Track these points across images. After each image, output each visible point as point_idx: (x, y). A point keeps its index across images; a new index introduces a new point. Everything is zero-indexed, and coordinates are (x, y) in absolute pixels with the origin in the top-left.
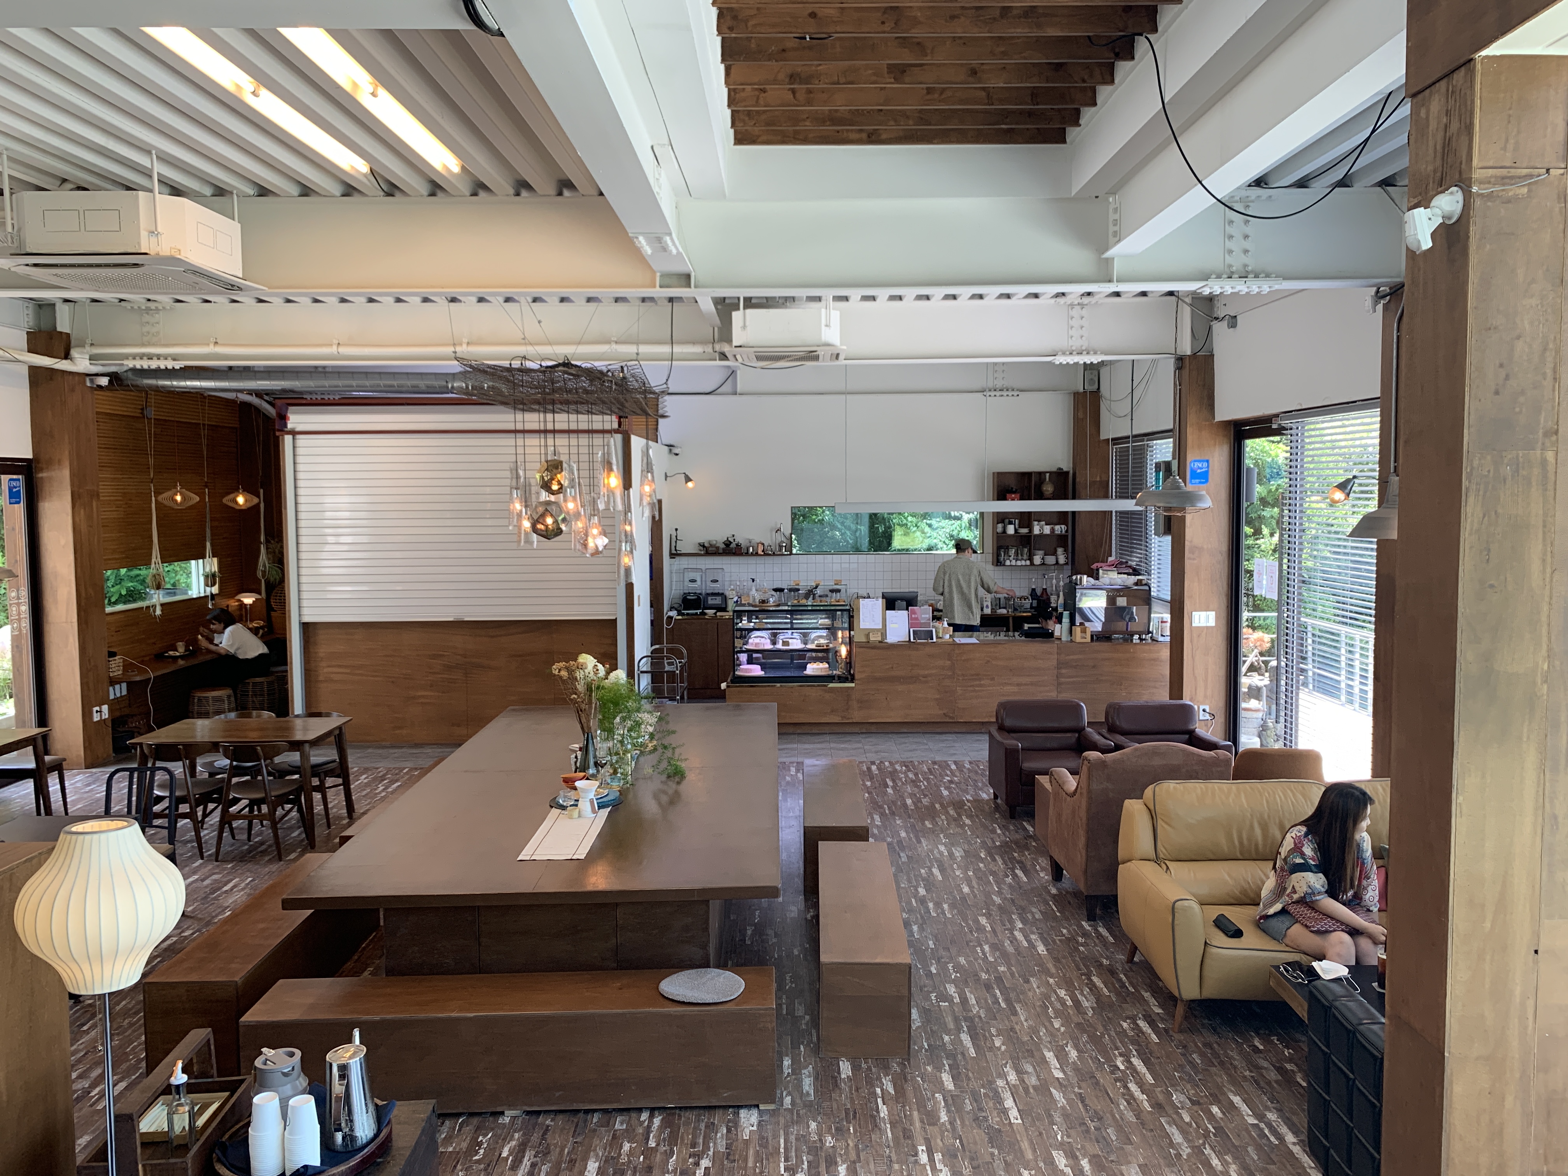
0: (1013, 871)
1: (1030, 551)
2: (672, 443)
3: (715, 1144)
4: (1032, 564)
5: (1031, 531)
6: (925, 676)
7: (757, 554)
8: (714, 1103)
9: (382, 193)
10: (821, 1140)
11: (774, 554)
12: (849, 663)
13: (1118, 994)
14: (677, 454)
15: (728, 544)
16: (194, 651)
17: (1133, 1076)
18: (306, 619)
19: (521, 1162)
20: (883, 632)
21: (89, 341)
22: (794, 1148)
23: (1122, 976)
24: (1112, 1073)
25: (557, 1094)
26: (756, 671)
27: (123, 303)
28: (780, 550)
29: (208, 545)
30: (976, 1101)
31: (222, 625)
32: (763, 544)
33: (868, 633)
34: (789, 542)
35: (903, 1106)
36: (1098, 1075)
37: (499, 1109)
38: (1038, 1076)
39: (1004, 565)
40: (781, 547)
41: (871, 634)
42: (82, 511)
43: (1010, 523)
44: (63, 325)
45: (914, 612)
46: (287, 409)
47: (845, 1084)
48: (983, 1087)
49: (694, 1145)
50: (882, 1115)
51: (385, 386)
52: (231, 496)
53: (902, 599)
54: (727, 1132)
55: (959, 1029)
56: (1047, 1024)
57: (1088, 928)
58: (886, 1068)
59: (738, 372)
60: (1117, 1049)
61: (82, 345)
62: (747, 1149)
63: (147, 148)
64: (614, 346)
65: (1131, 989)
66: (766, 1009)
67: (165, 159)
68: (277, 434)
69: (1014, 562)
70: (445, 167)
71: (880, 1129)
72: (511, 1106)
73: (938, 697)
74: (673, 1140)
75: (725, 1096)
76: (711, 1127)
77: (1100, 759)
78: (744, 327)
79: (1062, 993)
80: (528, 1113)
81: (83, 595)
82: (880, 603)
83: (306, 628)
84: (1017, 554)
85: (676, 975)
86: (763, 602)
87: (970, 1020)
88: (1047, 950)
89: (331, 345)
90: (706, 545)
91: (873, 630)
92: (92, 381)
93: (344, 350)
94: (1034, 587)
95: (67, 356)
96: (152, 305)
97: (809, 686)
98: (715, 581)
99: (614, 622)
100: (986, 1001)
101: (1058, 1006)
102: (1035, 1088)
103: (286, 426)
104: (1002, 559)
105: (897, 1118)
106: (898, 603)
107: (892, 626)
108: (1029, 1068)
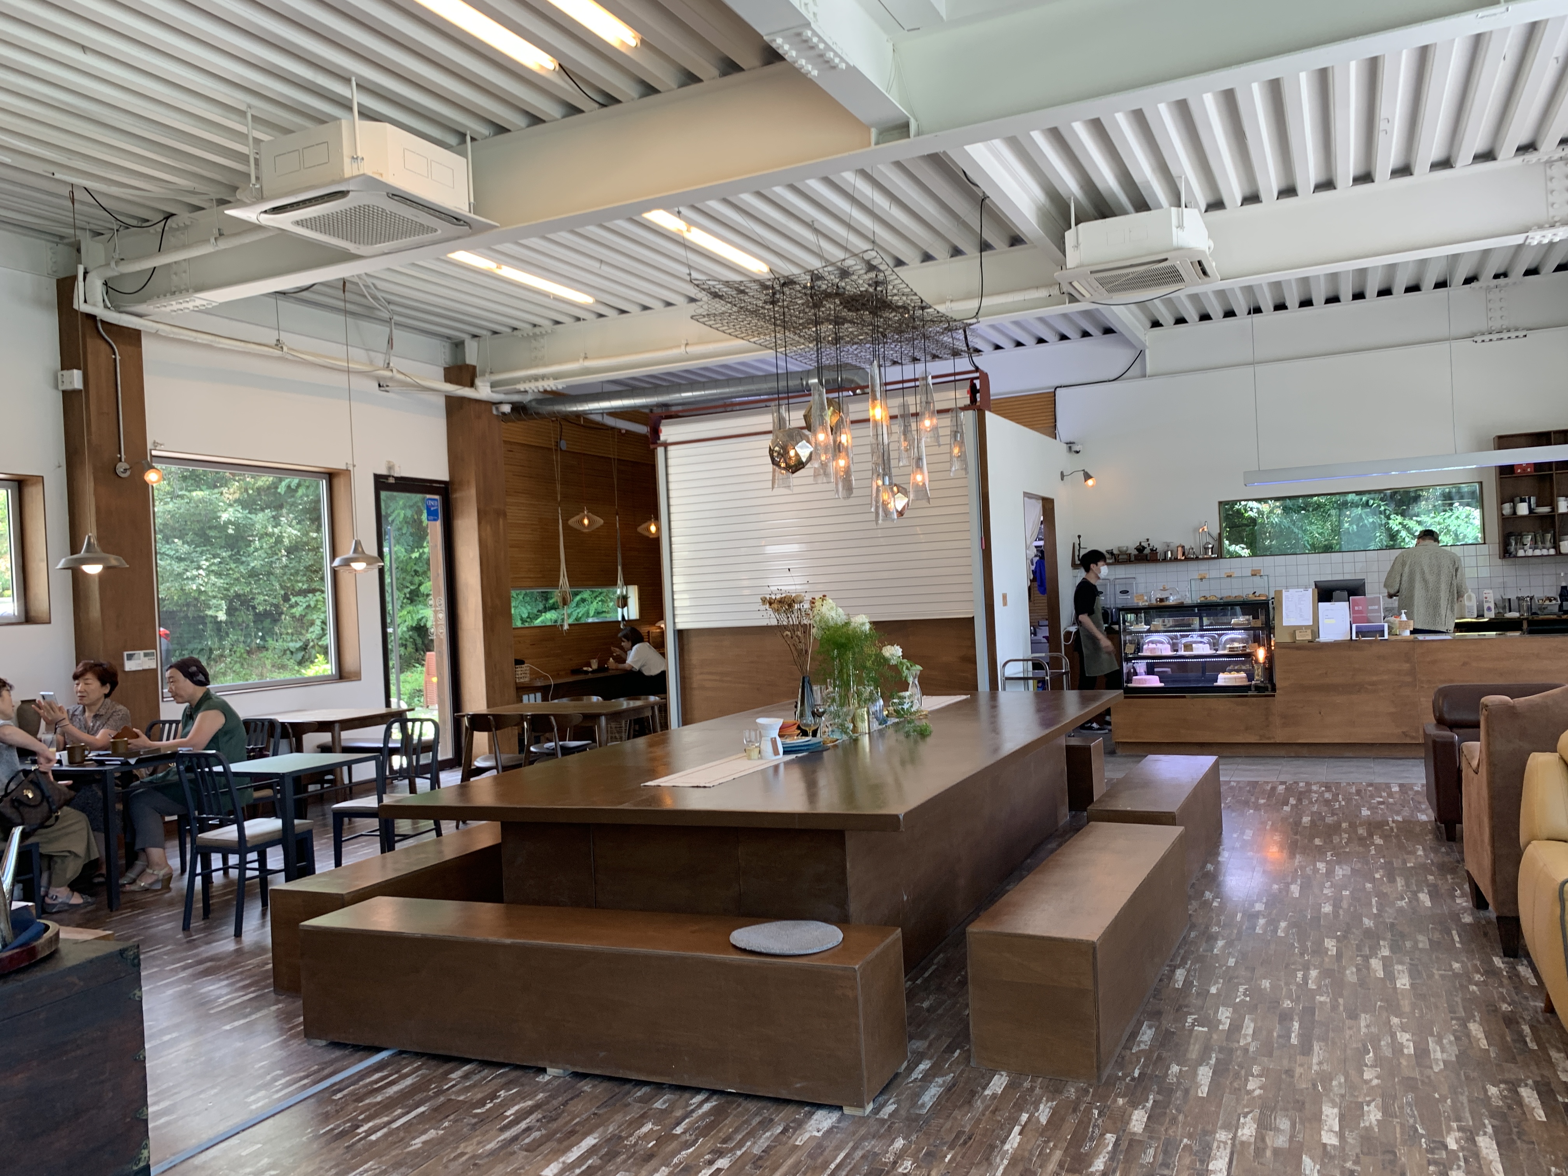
0: (1415, 894)
1: (1554, 536)
2: (1072, 441)
3: (755, 1143)
4: (1559, 553)
5: (1554, 508)
6: (1373, 684)
7: (1176, 559)
8: (784, 1095)
9: (597, 106)
10: (895, 1163)
11: (1197, 558)
12: (1269, 668)
13: (1504, 1048)
14: (1077, 452)
15: (1140, 549)
17: (1466, 1161)
18: (680, 626)
19: (518, 1123)
20: (1315, 630)
21: (488, 370)
22: (848, 1169)
23: (1526, 1029)
24: (1431, 1151)
25: (602, 1054)
26: (1154, 681)
27: (515, 333)
28: (1206, 553)
29: (619, 568)
30: (1166, 1152)
31: (630, 644)
32: (1183, 547)
33: (1293, 630)
34: (1216, 544)
35: (1047, 1142)
36: (1402, 1152)
37: (541, 1064)
38: (1292, 1137)
39: (1516, 557)
40: (1206, 549)
41: (1297, 632)
42: (488, 528)
43: (1522, 501)
44: (471, 358)
45: (1356, 604)
46: (660, 423)
47: (982, 1103)
48: (1190, 1136)
49: (725, 1141)
50: (1007, 1147)
52: (644, 526)
53: (1342, 589)
54: (781, 1132)
55: (1202, 1060)
56: (1353, 1073)
57: (1502, 966)
58: (1055, 1090)
59: (1147, 352)
60: (1458, 1119)
61: (483, 374)
62: (789, 1155)
63: (347, 76)
64: (948, 304)
65: (1533, 1046)
67: (364, 87)
68: (652, 446)
69: (1530, 553)
70: (623, 43)
71: (990, 1164)
72: (554, 1063)
73: (1393, 710)
74: (705, 1131)
75: (797, 1088)
76: (766, 1124)
78: (1077, 246)
79: (1404, 1038)
80: (576, 1075)
81: (489, 604)
82: (1309, 594)
83: (681, 634)
84: (1535, 541)
86: (1162, 600)
87: (1228, 1052)
88: (1412, 985)
89: (679, 346)
90: (1115, 552)
91: (1300, 628)
92: (497, 409)
93: (693, 350)
94: (1564, 584)
95: (472, 385)
96: (537, 330)
97: (1216, 697)
98: (1125, 592)
99: (971, 620)
100: (1270, 1032)
101: (1388, 1052)
102: (1276, 1152)
103: (659, 439)
104: (1512, 548)
105: (1026, 1154)
106: (1336, 594)
107: (1327, 621)
108: (1284, 1124)
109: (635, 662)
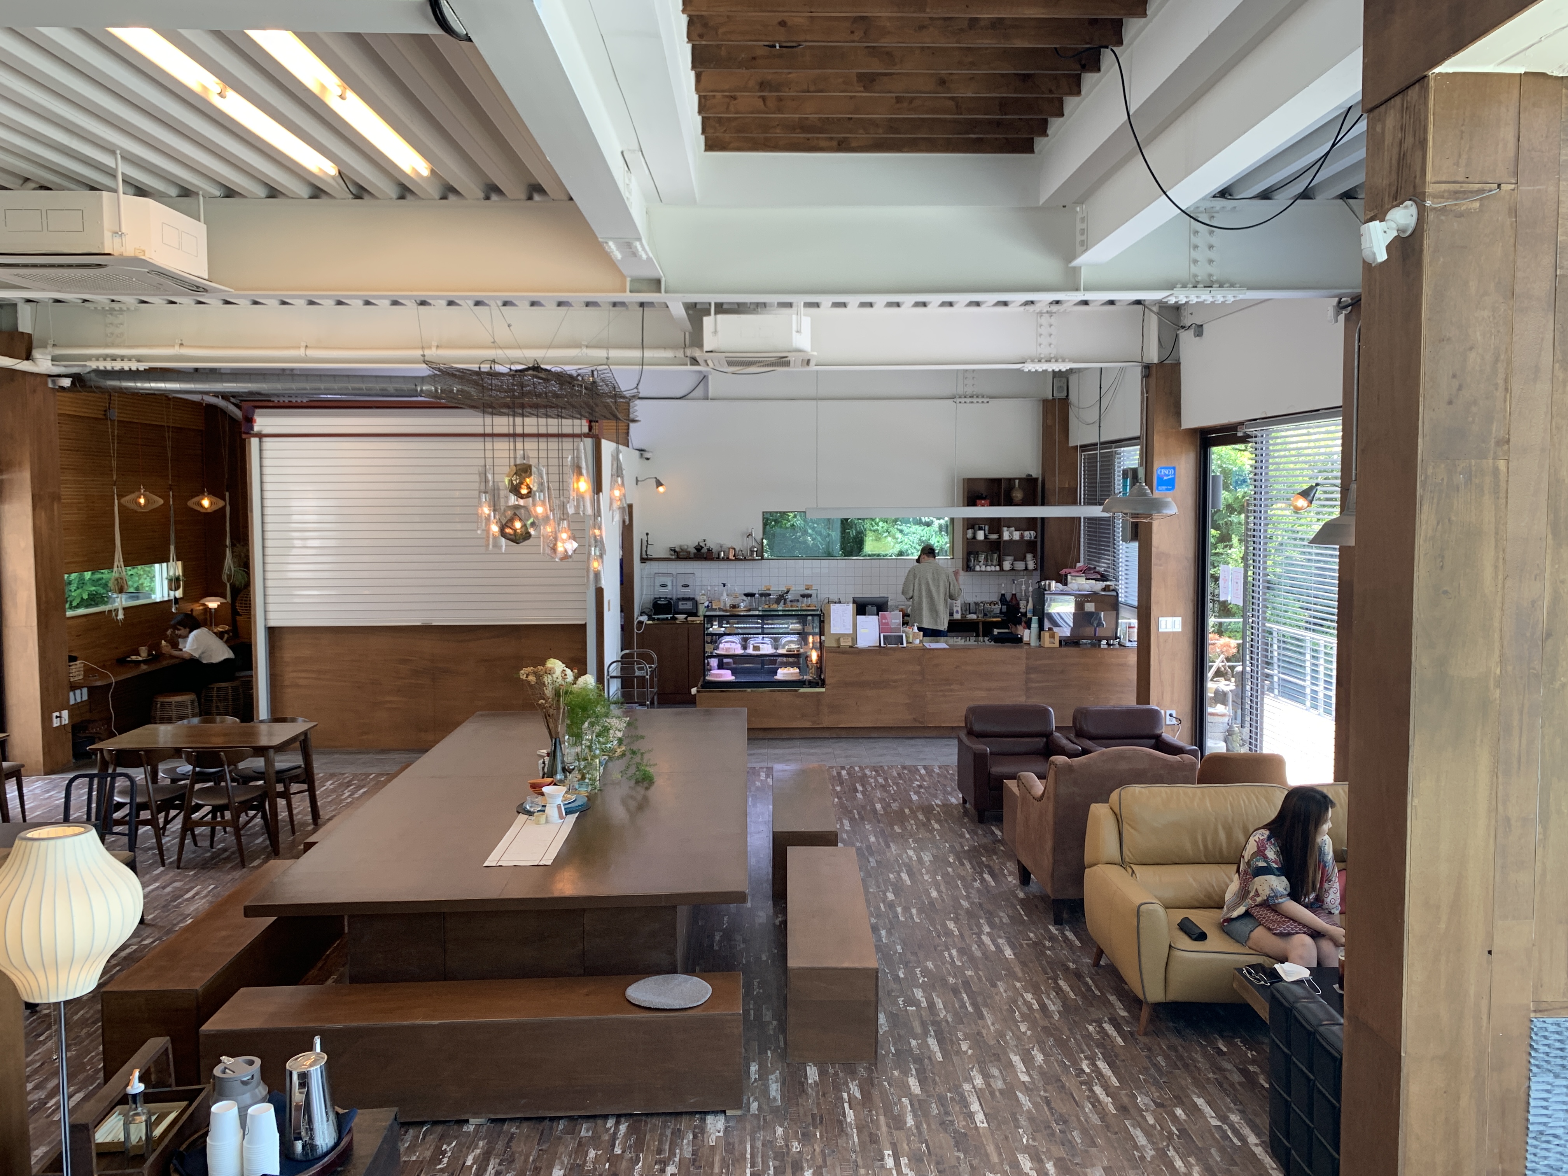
0: (981, 875)
1: (999, 557)
2: (643, 448)
3: (681, 1150)
4: (1002, 569)
5: (1000, 537)
6: (894, 681)
7: (728, 559)
8: (681, 1109)
9: (351, 196)
10: (787, 1146)
11: (745, 559)
12: (820, 668)
13: (1084, 997)
14: (648, 459)
15: (699, 548)
16: (156, 657)
17: (1098, 1080)
18: (272, 624)
19: (485, 1170)
20: (854, 637)
21: (51, 342)
22: (760, 1155)
23: (1088, 979)
24: (1078, 1076)
25: (522, 1102)
26: (727, 676)
27: (86, 304)
28: (752, 555)
29: (172, 548)
30: (942, 1105)
31: (188, 630)
32: (734, 549)
33: (838, 638)
34: (760, 547)
35: (870, 1111)
36: (1064, 1078)
37: (464, 1117)
38: (1004, 1080)
39: (974, 571)
40: (752, 551)
41: (841, 639)
42: (43, 514)
43: (980, 529)
44: (25, 325)
45: (884, 618)
46: (253, 412)
47: (812, 1089)
48: (949, 1091)
49: (659, 1152)
50: (849, 1120)
51: (353, 389)
52: (196, 499)
53: (872, 604)
54: (694, 1138)
55: (926, 1033)
56: (1014, 1028)
57: (1056, 932)
58: (853, 1073)
59: (710, 377)
60: (1083, 1052)
61: (44, 346)
62: (714, 1155)
63: (112, 149)
64: (585, 350)
65: (1097, 993)
66: (733, 1015)
67: (130, 159)
68: (244, 436)
69: (983, 568)
70: (414, 170)
71: (847, 1134)
72: (476, 1115)
73: (908, 701)
74: (639, 1146)
75: (691, 1102)
76: (678, 1134)
77: (1067, 763)
78: (715, 332)
79: (1029, 997)
80: (493, 1121)
81: (44, 599)
82: (851, 608)
83: (272, 632)
84: (986, 559)
85: (642, 981)
86: (734, 607)
87: (937, 1024)
88: (1014, 954)
89: (299, 347)
90: (677, 549)
91: (844, 635)
92: (54, 382)
93: (311, 353)
95: (28, 357)
96: (116, 306)
97: (779, 691)
98: (686, 586)
99: (584, 626)
100: (954, 1006)
101: (1025, 1009)
102: (1001, 1091)
103: (252, 429)
104: (972, 564)
105: (864, 1122)
106: (869, 608)
107: (863, 631)
108: (995, 1072)
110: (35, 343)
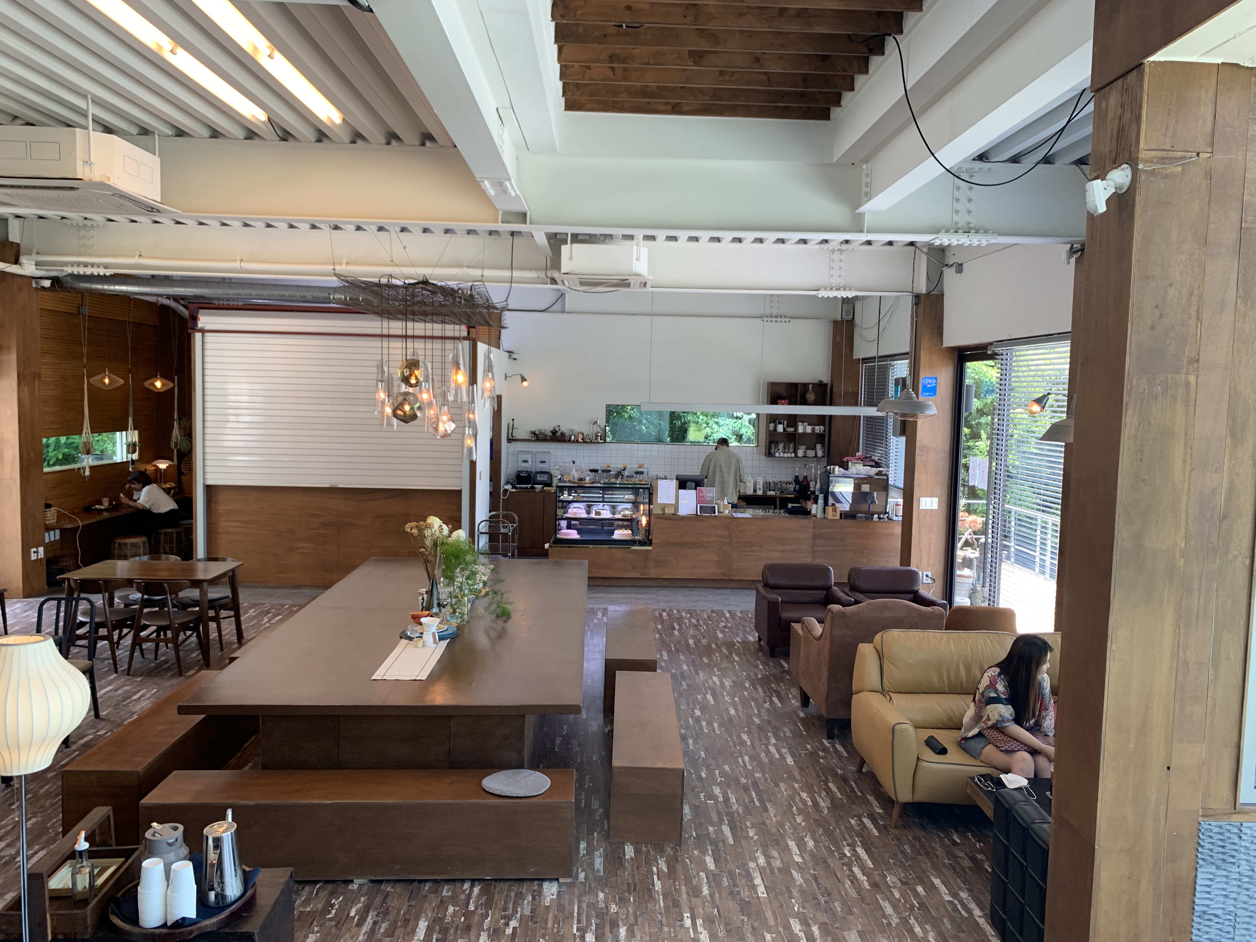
0: (771, 698)
1: (795, 446)
2: (511, 350)
3: (522, 908)
4: (796, 456)
5: (796, 430)
6: (707, 543)
7: (577, 441)
8: (523, 876)
9: (278, 138)
10: (607, 907)
11: (591, 442)
12: (648, 531)
13: (848, 797)
14: (515, 359)
15: (554, 432)
16: (116, 506)
17: (857, 862)
18: (210, 482)
19: (365, 920)
20: (676, 507)
21: (35, 250)
22: (585, 914)
23: (852, 783)
24: (841, 859)
26: (573, 534)
27: (64, 220)
28: (596, 439)
29: (130, 420)
30: (732, 879)
31: (141, 485)
32: (583, 434)
33: (664, 507)
34: (603, 433)
35: (674, 882)
36: (829, 861)
37: (349, 878)
38: (782, 861)
39: (774, 456)
40: (597, 436)
41: (666, 508)
42: (26, 389)
43: (780, 423)
44: (14, 236)
45: (701, 492)
46: (198, 312)
47: (629, 864)
48: (738, 868)
49: (505, 909)
50: (657, 888)
51: (279, 296)
52: (150, 381)
53: (692, 481)
54: (532, 899)
55: (721, 821)
56: (791, 819)
57: (828, 745)
58: (662, 852)
59: (567, 295)
60: (846, 840)
61: (29, 253)
62: (548, 913)
63: (84, 93)
64: (465, 269)
65: (859, 794)
66: (567, 802)
67: (98, 102)
68: (190, 331)
69: (782, 455)
70: (329, 118)
71: (655, 900)
72: (360, 876)
73: (717, 559)
74: (489, 905)
75: (532, 871)
76: (520, 896)
77: (841, 611)
78: (571, 258)
79: (804, 795)
80: (373, 881)
81: (25, 457)
82: (674, 483)
83: (209, 489)
84: (784, 447)
85: (495, 774)
86: (581, 479)
87: (730, 815)
88: (794, 761)
89: (236, 261)
90: (537, 433)
91: (668, 505)
92: (37, 283)
93: (245, 265)
94: (797, 474)
95: (16, 262)
96: (88, 223)
97: (615, 548)
98: (543, 462)
99: (459, 492)
100: (744, 800)
101: (801, 805)
102: (779, 869)
103: (197, 326)
104: (773, 451)
105: (669, 891)
106: (689, 484)
107: (683, 502)
108: (775, 854)
109: (147, 502)
110: (22, 251)
